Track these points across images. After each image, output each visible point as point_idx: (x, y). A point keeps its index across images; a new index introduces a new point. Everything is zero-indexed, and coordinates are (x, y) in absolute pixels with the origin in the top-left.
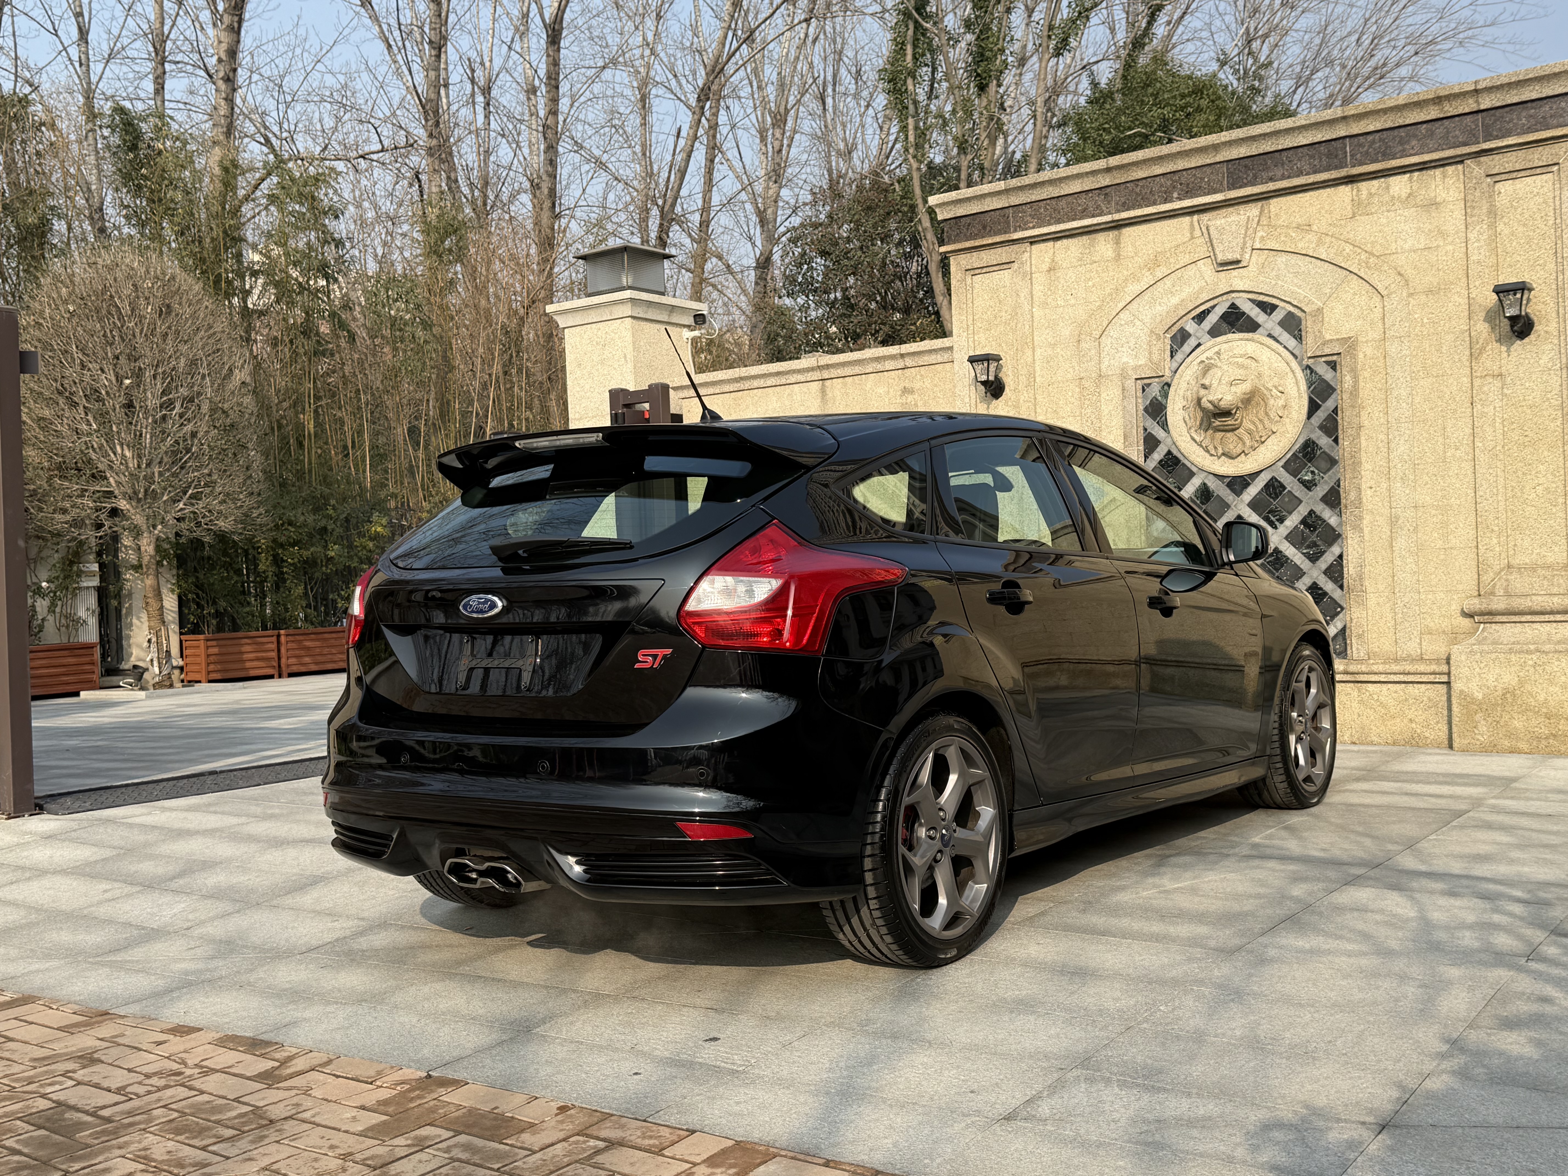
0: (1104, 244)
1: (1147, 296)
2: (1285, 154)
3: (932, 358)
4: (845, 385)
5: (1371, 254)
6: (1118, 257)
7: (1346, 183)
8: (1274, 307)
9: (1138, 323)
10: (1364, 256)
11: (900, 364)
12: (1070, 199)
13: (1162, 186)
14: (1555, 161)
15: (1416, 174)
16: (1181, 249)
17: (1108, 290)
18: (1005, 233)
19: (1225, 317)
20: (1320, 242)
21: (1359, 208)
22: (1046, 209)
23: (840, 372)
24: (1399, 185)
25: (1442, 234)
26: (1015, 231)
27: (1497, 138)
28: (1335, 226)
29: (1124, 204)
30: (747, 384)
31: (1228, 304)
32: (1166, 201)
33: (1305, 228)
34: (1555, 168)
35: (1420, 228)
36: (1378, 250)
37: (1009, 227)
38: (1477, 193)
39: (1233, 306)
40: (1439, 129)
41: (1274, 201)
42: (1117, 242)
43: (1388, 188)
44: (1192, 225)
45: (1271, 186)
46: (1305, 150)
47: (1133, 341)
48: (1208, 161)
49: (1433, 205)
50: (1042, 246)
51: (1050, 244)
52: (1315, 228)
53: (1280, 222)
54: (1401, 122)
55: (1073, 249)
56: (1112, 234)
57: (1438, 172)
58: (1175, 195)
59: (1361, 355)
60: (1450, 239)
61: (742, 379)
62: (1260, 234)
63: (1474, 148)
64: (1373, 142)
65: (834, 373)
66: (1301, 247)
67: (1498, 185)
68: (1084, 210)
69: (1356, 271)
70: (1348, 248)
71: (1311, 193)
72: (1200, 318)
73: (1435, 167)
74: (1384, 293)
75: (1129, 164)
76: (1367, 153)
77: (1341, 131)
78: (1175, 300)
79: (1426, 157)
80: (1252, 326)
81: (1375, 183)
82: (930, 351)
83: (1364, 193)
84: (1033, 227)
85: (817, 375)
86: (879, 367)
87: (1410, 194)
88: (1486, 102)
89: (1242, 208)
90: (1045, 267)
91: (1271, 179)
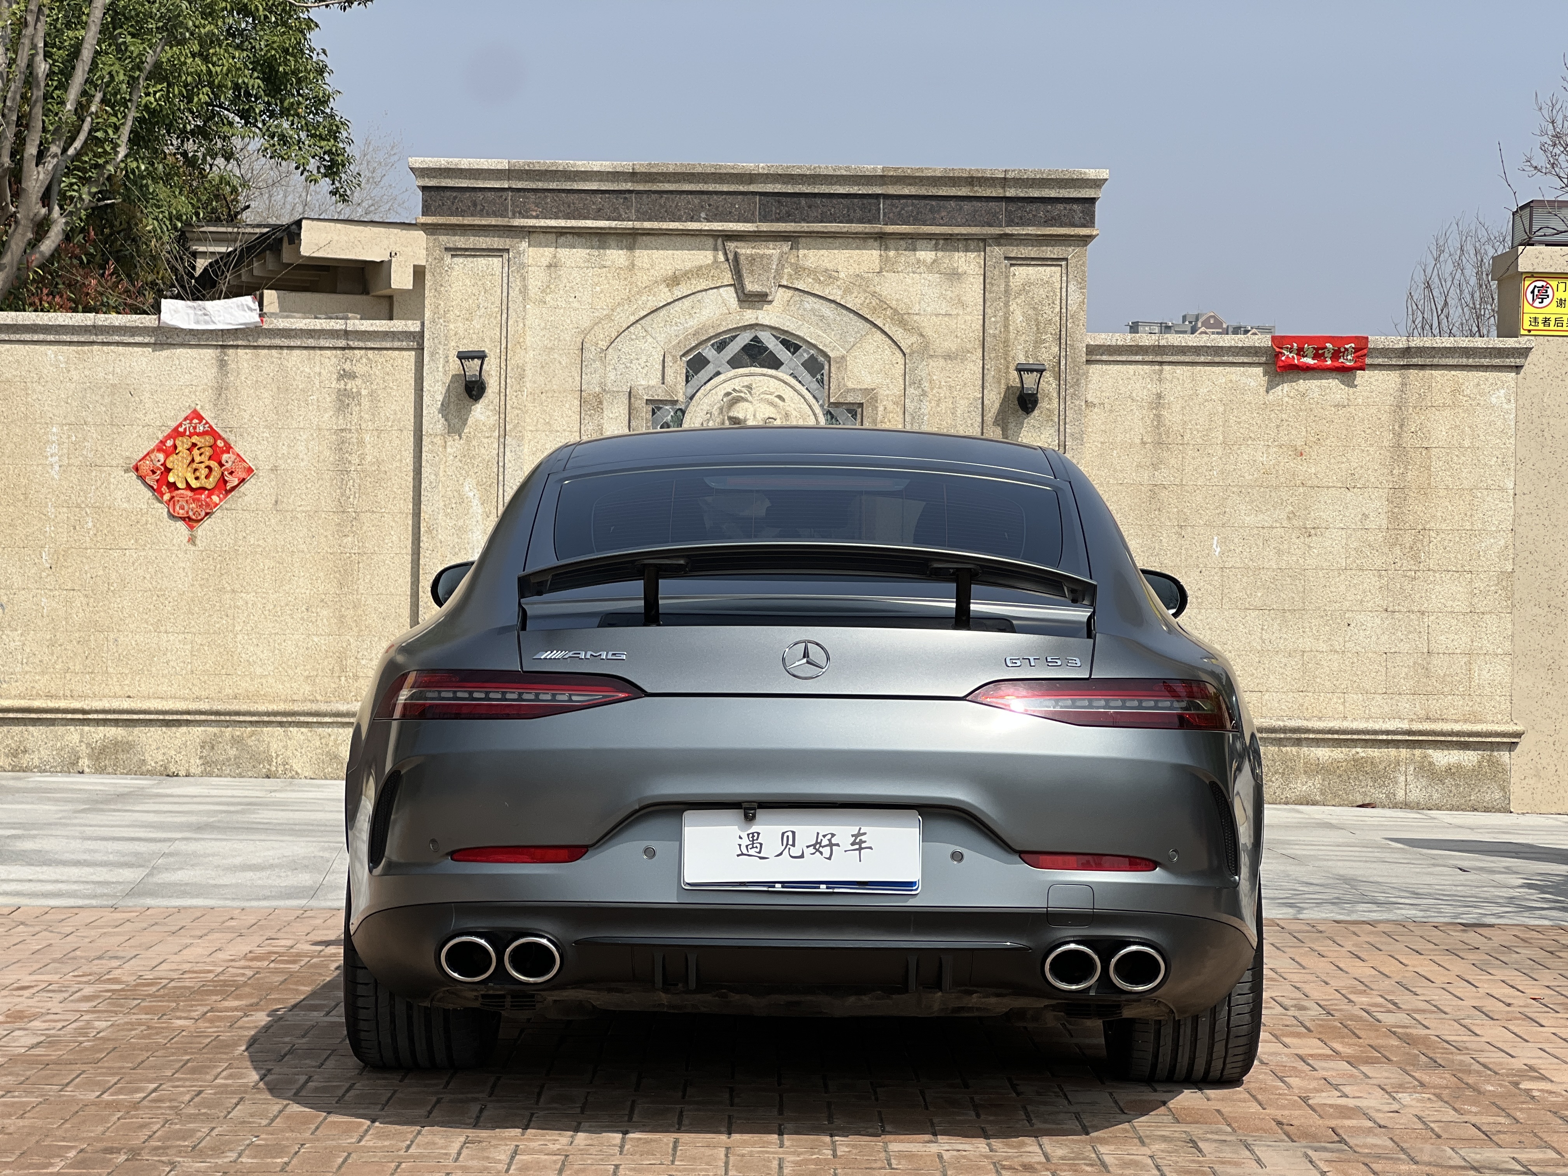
9: (650, 340)
13: (689, 202)
14: (1065, 256)
27: (1017, 225)
34: (1064, 263)
37: (506, 210)
38: (996, 272)
39: (756, 339)
40: (967, 206)
47: (644, 359)
49: (954, 276)
63: (996, 231)
67: (1012, 269)
73: (958, 240)
80: (775, 363)
84: (537, 217)
87: (935, 261)
88: (1011, 193)
90: (545, 262)
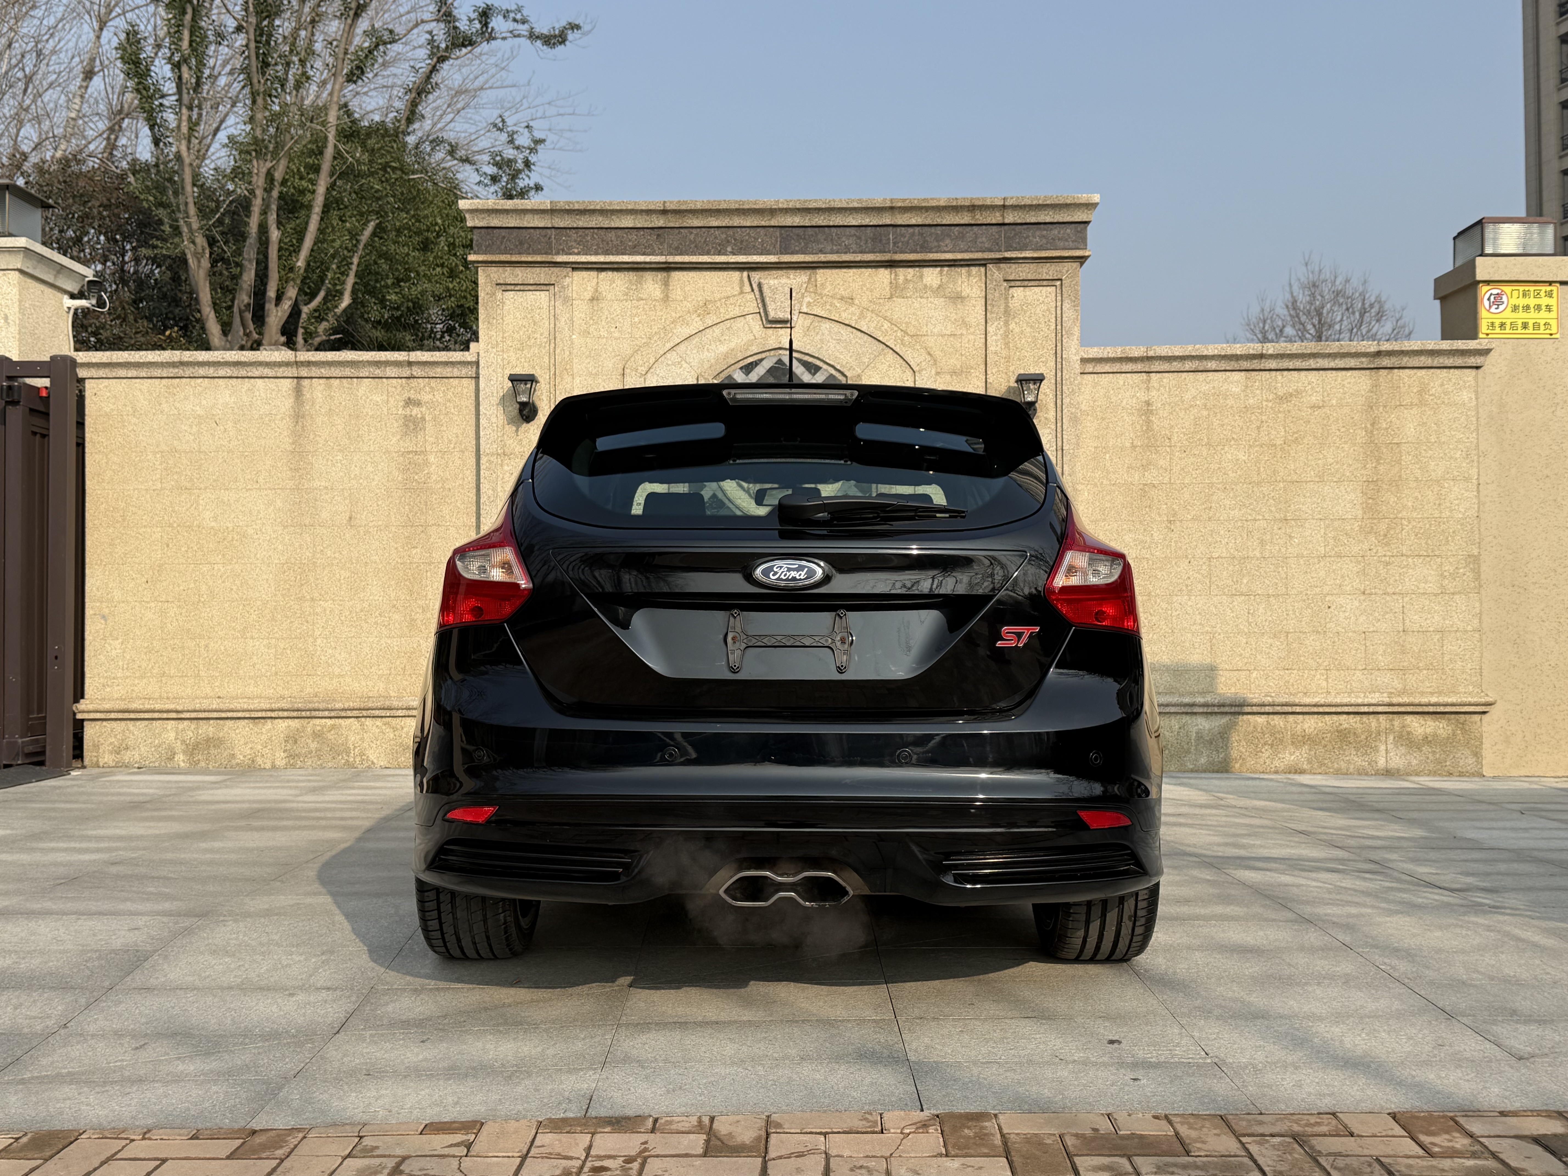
0: (651, 284)
1: (696, 340)
2: (833, 229)
3: (448, 371)
4: (330, 387)
5: (906, 332)
6: (666, 298)
7: (886, 267)
8: (817, 369)
9: (685, 365)
10: (899, 334)
11: (406, 372)
12: (620, 232)
13: (716, 238)
14: (1059, 277)
15: (946, 269)
16: (732, 300)
17: (655, 329)
18: (546, 253)
20: (862, 316)
21: (896, 291)
22: (593, 238)
23: (324, 372)
24: (931, 276)
25: (965, 324)
26: (558, 253)
27: (1016, 250)
28: (874, 303)
29: (677, 248)
31: (775, 360)
32: (719, 253)
33: (849, 300)
34: (1058, 283)
35: (947, 317)
36: (911, 330)
37: (551, 248)
38: (997, 294)
39: (780, 362)
40: (970, 233)
41: (820, 272)
42: (666, 284)
43: (921, 277)
44: (741, 280)
45: (822, 258)
46: (853, 231)
48: (763, 223)
49: (958, 298)
50: (585, 274)
51: (594, 274)
52: (857, 302)
53: (826, 292)
54: (939, 221)
55: (619, 282)
56: (660, 275)
57: (964, 270)
58: (729, 249)
60: (972, 330)
62: (808, 299)
63: (998, 255)
64: (913, 234)
65: (315, 371)
66: (845, 317)
67: (1012, 290)
68: (635, 247)
69: (892, 346)
70: (886, 325)
71: (855, 270)
72: (749, 369)
73: (962, 266)
74: (916, 369)
75: (686, 211)
76: (908, 243)
77: (887, 220)
78: (723, 349)
79: (959, 256)
81: (911, 271)
82: (446, 364)
83: (901, 278)
84: (578, 254)
86: (378, 372)
88: (1010, 218)
89: (792, 273)
90: (588, 295)
91: (821, 252)
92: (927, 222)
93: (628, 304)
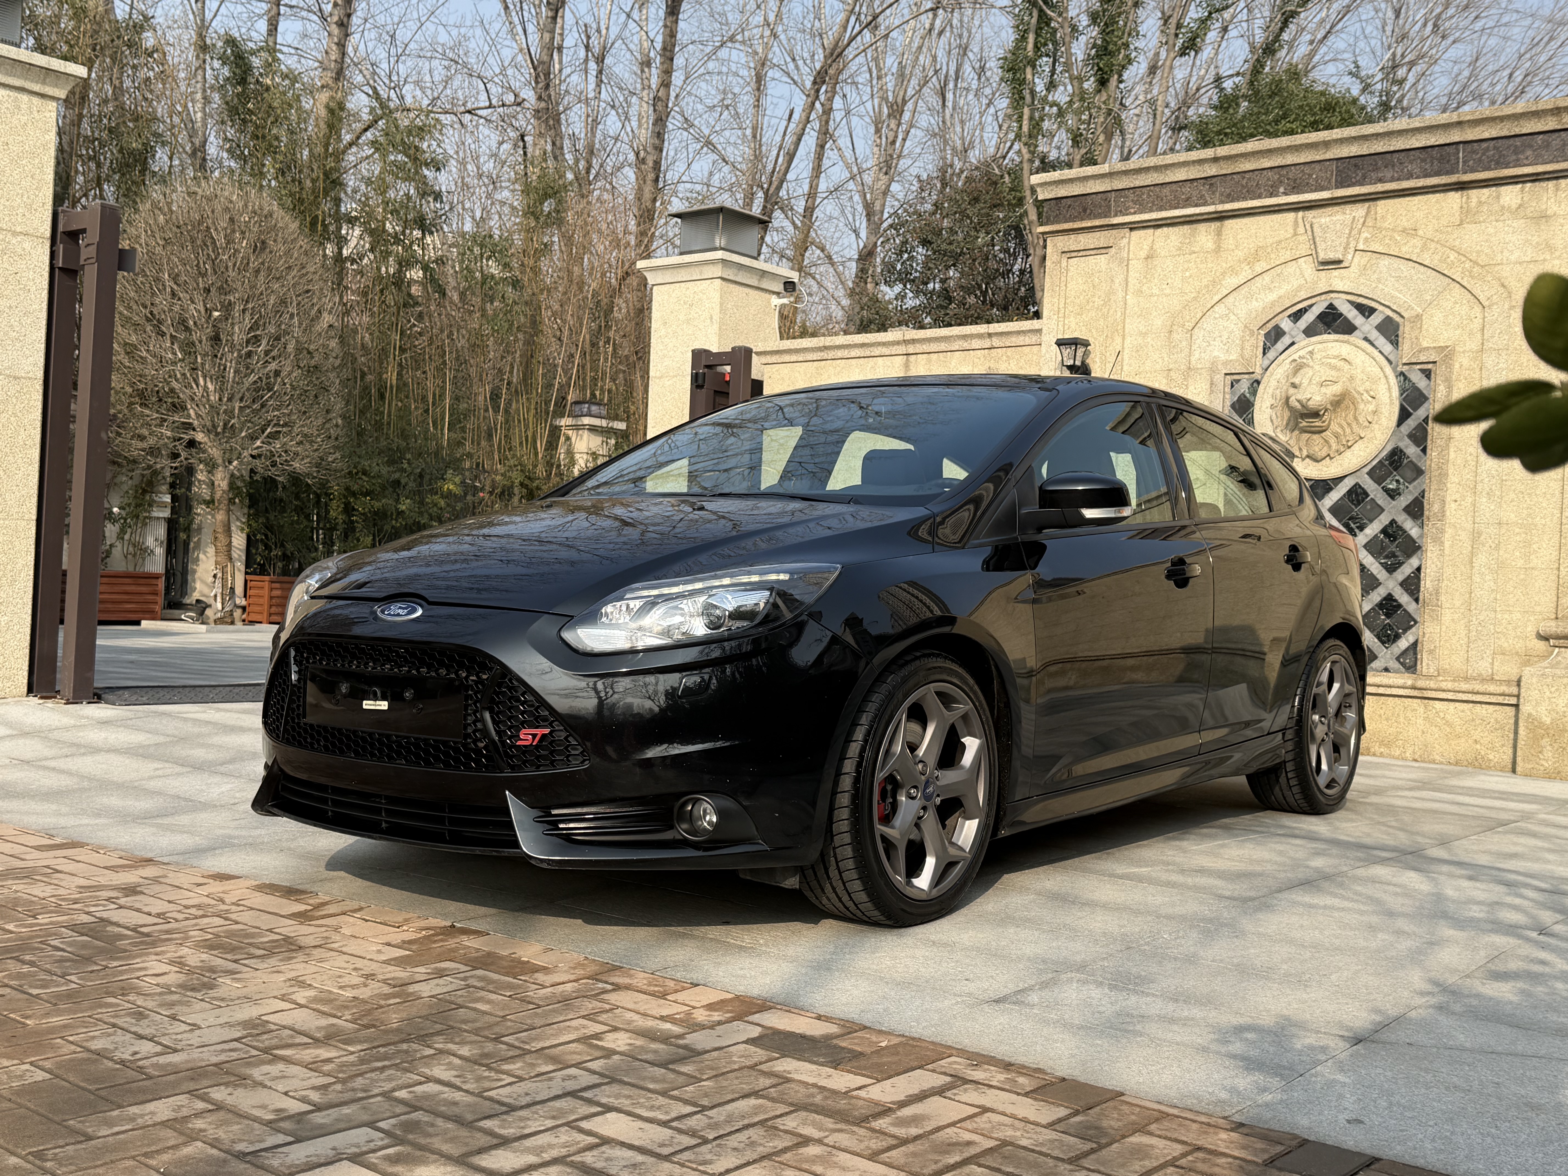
0: (1205, 234)
1: (1244, 290)
2: (1396, 155)
3: (1021, 340)
4: (929, 361)
5: (1476, 263)
6: (1218, 250)
7: (1456, 190)
8: (1372, 311)
10: (1468, 265)
11: (987, 343)
12: (1174, 186)
15: (1529, 185)
16: (1283, 245)
17: (1205, 282)
18: (1105, 217)
19: (1322, 317)
20: (1424, 248)
21: (1467, 216)
22: (1149, 196)
23: (926, 347)
24: (1510, 195)
25: (1550, 247)
26: (1116, 216)
28: (1442, 232)
29: (1229, 195)
30: (831, 354)
31: (1326, 304)
32: (1271, 195)
33: (1411, 232)
35: (1527, 241)
36: (1483, 259)
41: (1381, 203)
42: (1219, 233)
43: (1498, 197)
44: (1296, 221)
45: (1380, 187)
46: (1417, 153)
48: (1318, 158)
50: (1142, 233)
51: (1150, 231)
52: (1420, 233)
53: (1386, 225)
54: (1517, 131)
55: (1173, 238)
56: (1214, 225)
57: (1551, 184)
58: (1282, 190)
59: (1457, 366)
61: (826, 348)
62: (1365, 235)
64: (1487, 149)
65: (919, 348)
66: (1405, 251)
68: (1187, 199)
69: (1459, 279)
70: (1453, 256)
71: (1420, 197)
72: (1297, 316)
74: (1486, 304)
75: (1237, 156)
76: (1480, 160)
77: (1456, 136)
78: (1272, 297)
79: (1540, 169)
81: (1486, 191)
82: (1019, 333)
83: (1474, 201)
85: (902, 349)
86: (966, 345)
89: (1348, 208)
91: (1381, 180)
92: (1503, 134)
93: (1181, 259)
